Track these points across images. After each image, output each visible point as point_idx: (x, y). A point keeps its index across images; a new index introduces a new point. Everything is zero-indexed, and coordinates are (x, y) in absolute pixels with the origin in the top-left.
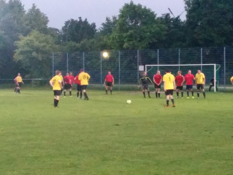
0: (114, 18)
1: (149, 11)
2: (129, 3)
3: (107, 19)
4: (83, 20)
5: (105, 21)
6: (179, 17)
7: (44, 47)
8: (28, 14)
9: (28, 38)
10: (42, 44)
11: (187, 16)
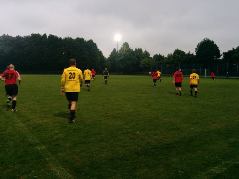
0: (171, 54)
1: (183, 52)
2: (177, 49)
3: (169, 54)
4: (160, 54)
5: (168, 55)
6: (193, 53)
7: (149, 63)
8: (144, 53)
9: (144, 60)
10: (148, 62)
11: (196, 53)
